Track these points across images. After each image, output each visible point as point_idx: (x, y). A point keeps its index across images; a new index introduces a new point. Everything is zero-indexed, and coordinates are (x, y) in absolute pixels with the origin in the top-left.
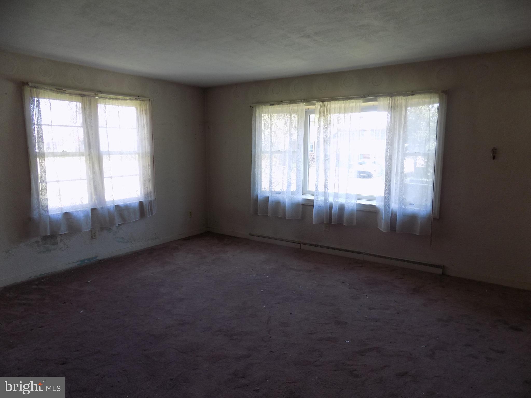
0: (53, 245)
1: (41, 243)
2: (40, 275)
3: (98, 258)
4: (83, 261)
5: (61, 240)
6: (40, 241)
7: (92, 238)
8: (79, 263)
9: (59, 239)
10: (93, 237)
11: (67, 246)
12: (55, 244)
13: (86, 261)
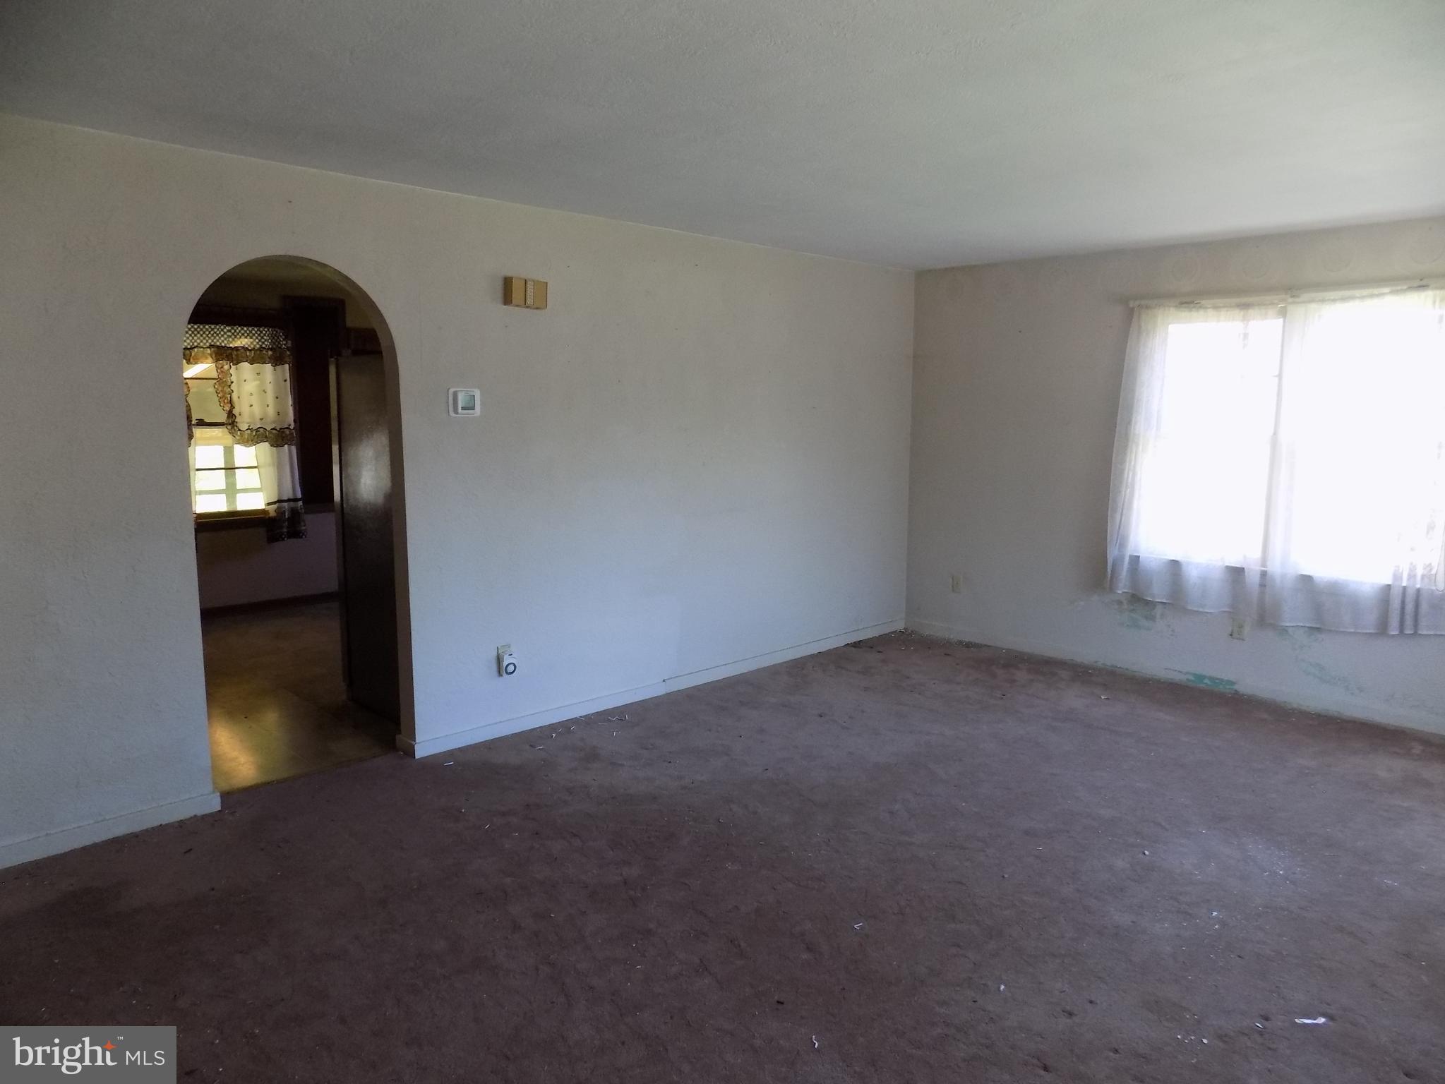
0: (1146, 618)
1: (1125, 606)
2: (1112, 666)
3: (1236, 687)
4: (1200, 678)
5: (1162, 615)
6: (1125, 602)
7: (1231, 635)
8: (1191, 678)
9: (1159, 610)
10: (1235, 635)
11: (1173, 631)
12: (1152, 618)
13: (1206, 681)
